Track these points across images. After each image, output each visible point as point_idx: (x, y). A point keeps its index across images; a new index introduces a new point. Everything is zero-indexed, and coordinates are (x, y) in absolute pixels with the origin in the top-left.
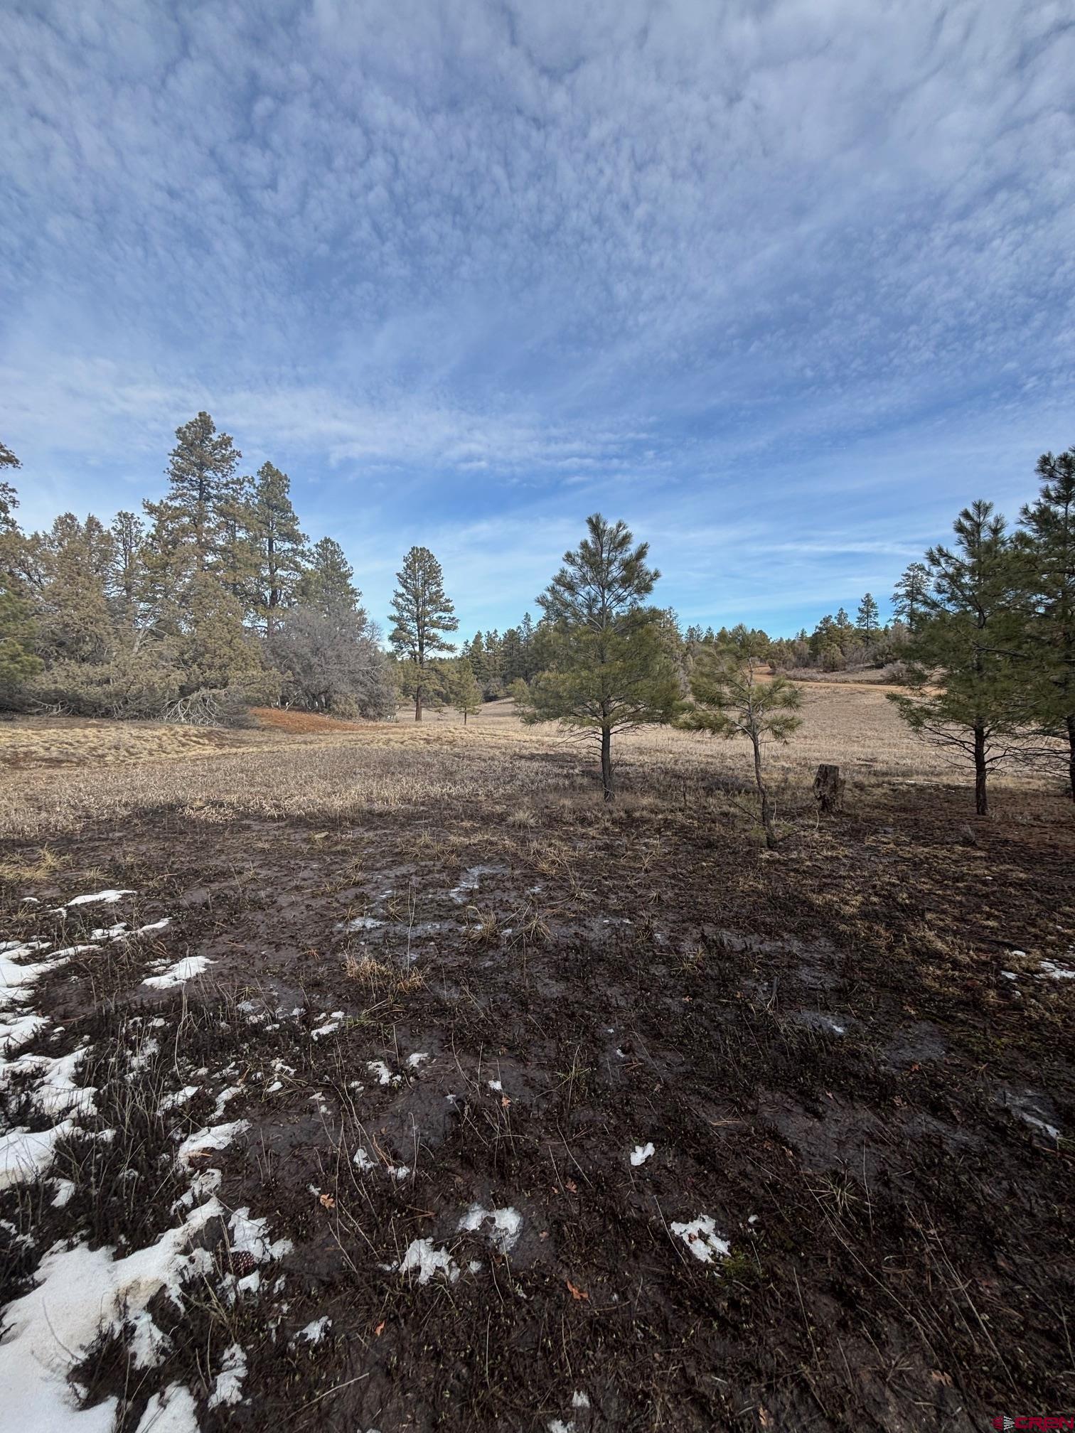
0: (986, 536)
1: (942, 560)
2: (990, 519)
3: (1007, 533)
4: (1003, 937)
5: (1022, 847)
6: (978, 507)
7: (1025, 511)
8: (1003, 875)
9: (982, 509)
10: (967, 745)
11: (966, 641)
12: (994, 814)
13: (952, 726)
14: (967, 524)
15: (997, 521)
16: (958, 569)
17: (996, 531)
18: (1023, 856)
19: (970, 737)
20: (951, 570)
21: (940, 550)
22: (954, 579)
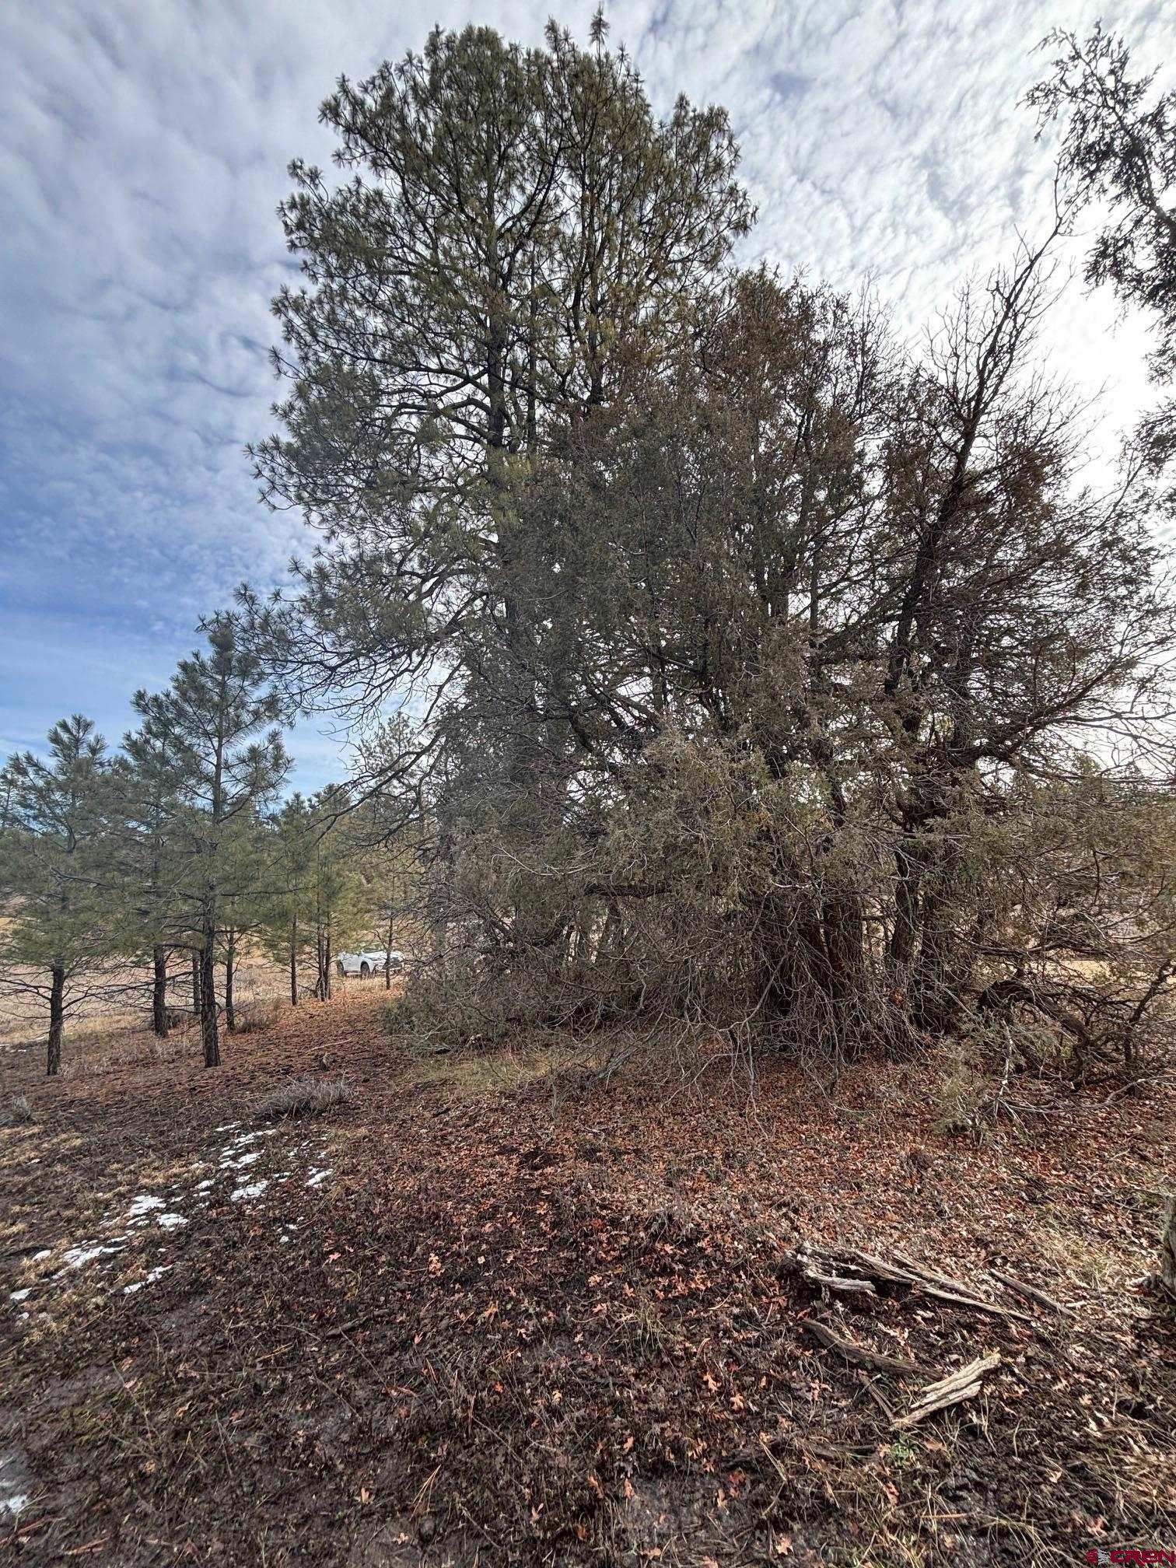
0: (84, 753)
1: (31, 771)
2: (91, 738)
3: (105, 756)
4: (28, 1241)
5: (88, 1104)
6: (78, 721)
7: (128, 737)
8: (53, 1151)
9: (84, 725)
10: (42, 991)
11: (45, 867)
12: (66, 1070)
13: (21, 969)
14: (65, 736)
15: (98, 741)
16: (48, 783)
17: (94, 751)
18: (87, 1114)
19: (47, 980)
20: (41, 783)
21: (29, 759)
22: (43, 794)
